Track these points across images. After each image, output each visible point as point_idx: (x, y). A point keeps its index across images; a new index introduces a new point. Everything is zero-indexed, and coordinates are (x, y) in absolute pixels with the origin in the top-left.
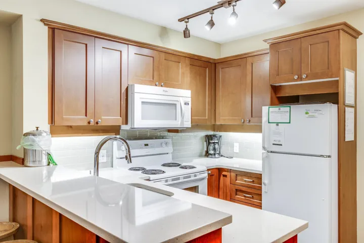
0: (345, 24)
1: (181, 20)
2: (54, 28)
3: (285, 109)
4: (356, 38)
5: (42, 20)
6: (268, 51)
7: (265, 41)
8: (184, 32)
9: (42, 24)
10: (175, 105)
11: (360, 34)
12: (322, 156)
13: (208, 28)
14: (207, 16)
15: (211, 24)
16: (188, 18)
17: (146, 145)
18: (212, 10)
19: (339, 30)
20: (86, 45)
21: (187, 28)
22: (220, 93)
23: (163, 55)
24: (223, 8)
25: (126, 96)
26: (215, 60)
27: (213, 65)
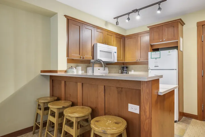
0: (181, 19)
1: (114, 18)
2: (69, 19)
3: (158, 53)
4: (183, 26)
5: (65, 16)
6: (149, 31)
7: (148, 27)
8: (116, 23)
9: (65, 17)
10: (111, 53)
11: (185, 24)
12: (173, 69)
13: (127, 21)
14: (127, 16)
15: (129, 19)
16: (118, 17)
17: (99, 69)
18: (129, 14)
19: (178, 22)
20: (80, 26)
21: (117, 21)
22: (127, 49)
23: (106, 32)
24: (134, 13)
25: (93, 48)
26: (124, 36)
27: (124, 38)
